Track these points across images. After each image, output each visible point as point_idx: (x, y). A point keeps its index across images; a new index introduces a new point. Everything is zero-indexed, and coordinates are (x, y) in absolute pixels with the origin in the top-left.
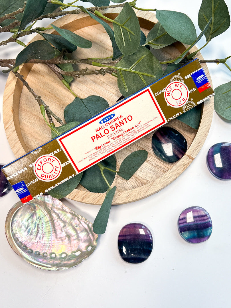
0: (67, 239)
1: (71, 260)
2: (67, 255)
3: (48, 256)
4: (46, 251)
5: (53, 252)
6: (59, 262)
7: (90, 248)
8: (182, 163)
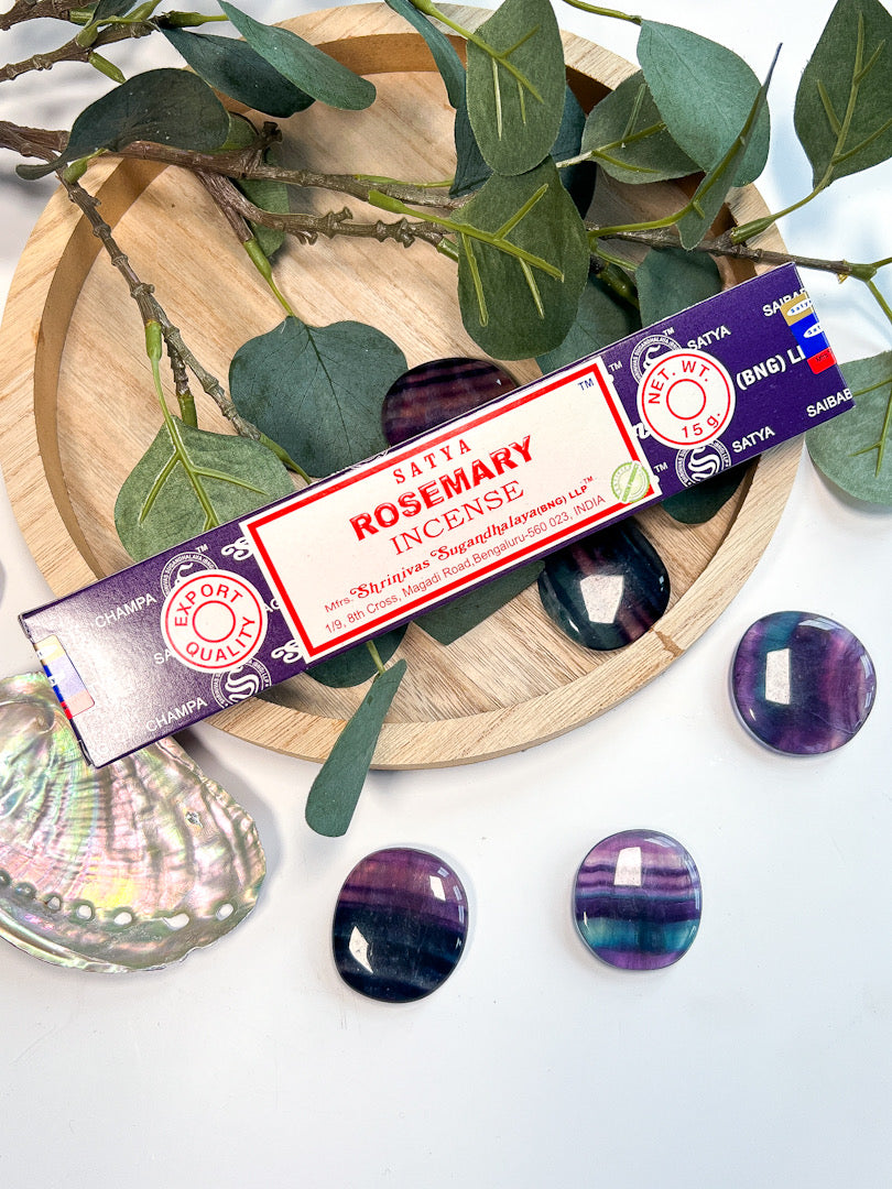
0: (148, 859)
1: (147, 940)
2: (134, 920)
3: (65, 910)
4: (58, 891)
5: (84, 897)
6: (102, 940)
7: (226, 911)
8: (634, 661)
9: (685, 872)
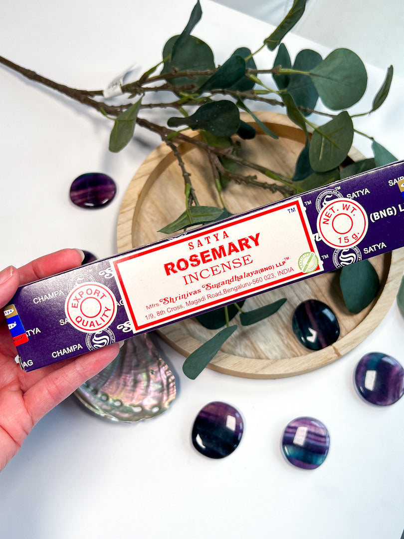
1: (126, 413)
2: (122, 404)
5: (107, 392)
6: (110, 409)
8: (323, 355)
9: (324, 437)
